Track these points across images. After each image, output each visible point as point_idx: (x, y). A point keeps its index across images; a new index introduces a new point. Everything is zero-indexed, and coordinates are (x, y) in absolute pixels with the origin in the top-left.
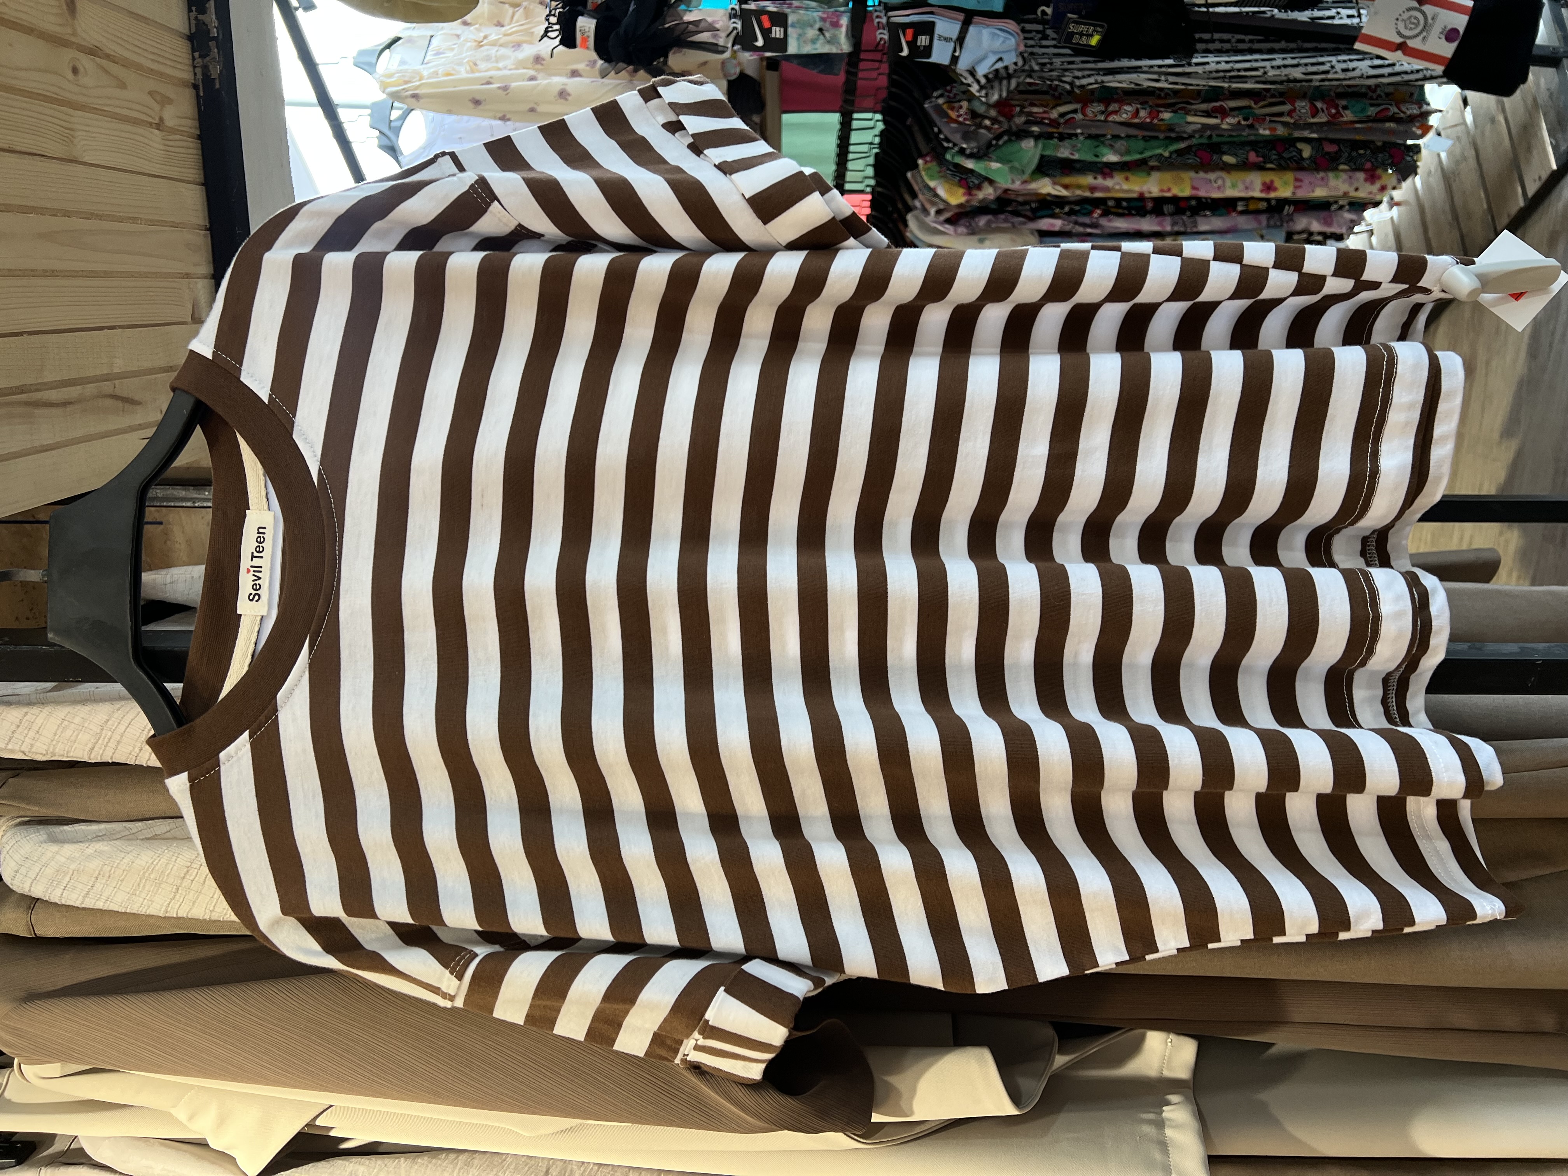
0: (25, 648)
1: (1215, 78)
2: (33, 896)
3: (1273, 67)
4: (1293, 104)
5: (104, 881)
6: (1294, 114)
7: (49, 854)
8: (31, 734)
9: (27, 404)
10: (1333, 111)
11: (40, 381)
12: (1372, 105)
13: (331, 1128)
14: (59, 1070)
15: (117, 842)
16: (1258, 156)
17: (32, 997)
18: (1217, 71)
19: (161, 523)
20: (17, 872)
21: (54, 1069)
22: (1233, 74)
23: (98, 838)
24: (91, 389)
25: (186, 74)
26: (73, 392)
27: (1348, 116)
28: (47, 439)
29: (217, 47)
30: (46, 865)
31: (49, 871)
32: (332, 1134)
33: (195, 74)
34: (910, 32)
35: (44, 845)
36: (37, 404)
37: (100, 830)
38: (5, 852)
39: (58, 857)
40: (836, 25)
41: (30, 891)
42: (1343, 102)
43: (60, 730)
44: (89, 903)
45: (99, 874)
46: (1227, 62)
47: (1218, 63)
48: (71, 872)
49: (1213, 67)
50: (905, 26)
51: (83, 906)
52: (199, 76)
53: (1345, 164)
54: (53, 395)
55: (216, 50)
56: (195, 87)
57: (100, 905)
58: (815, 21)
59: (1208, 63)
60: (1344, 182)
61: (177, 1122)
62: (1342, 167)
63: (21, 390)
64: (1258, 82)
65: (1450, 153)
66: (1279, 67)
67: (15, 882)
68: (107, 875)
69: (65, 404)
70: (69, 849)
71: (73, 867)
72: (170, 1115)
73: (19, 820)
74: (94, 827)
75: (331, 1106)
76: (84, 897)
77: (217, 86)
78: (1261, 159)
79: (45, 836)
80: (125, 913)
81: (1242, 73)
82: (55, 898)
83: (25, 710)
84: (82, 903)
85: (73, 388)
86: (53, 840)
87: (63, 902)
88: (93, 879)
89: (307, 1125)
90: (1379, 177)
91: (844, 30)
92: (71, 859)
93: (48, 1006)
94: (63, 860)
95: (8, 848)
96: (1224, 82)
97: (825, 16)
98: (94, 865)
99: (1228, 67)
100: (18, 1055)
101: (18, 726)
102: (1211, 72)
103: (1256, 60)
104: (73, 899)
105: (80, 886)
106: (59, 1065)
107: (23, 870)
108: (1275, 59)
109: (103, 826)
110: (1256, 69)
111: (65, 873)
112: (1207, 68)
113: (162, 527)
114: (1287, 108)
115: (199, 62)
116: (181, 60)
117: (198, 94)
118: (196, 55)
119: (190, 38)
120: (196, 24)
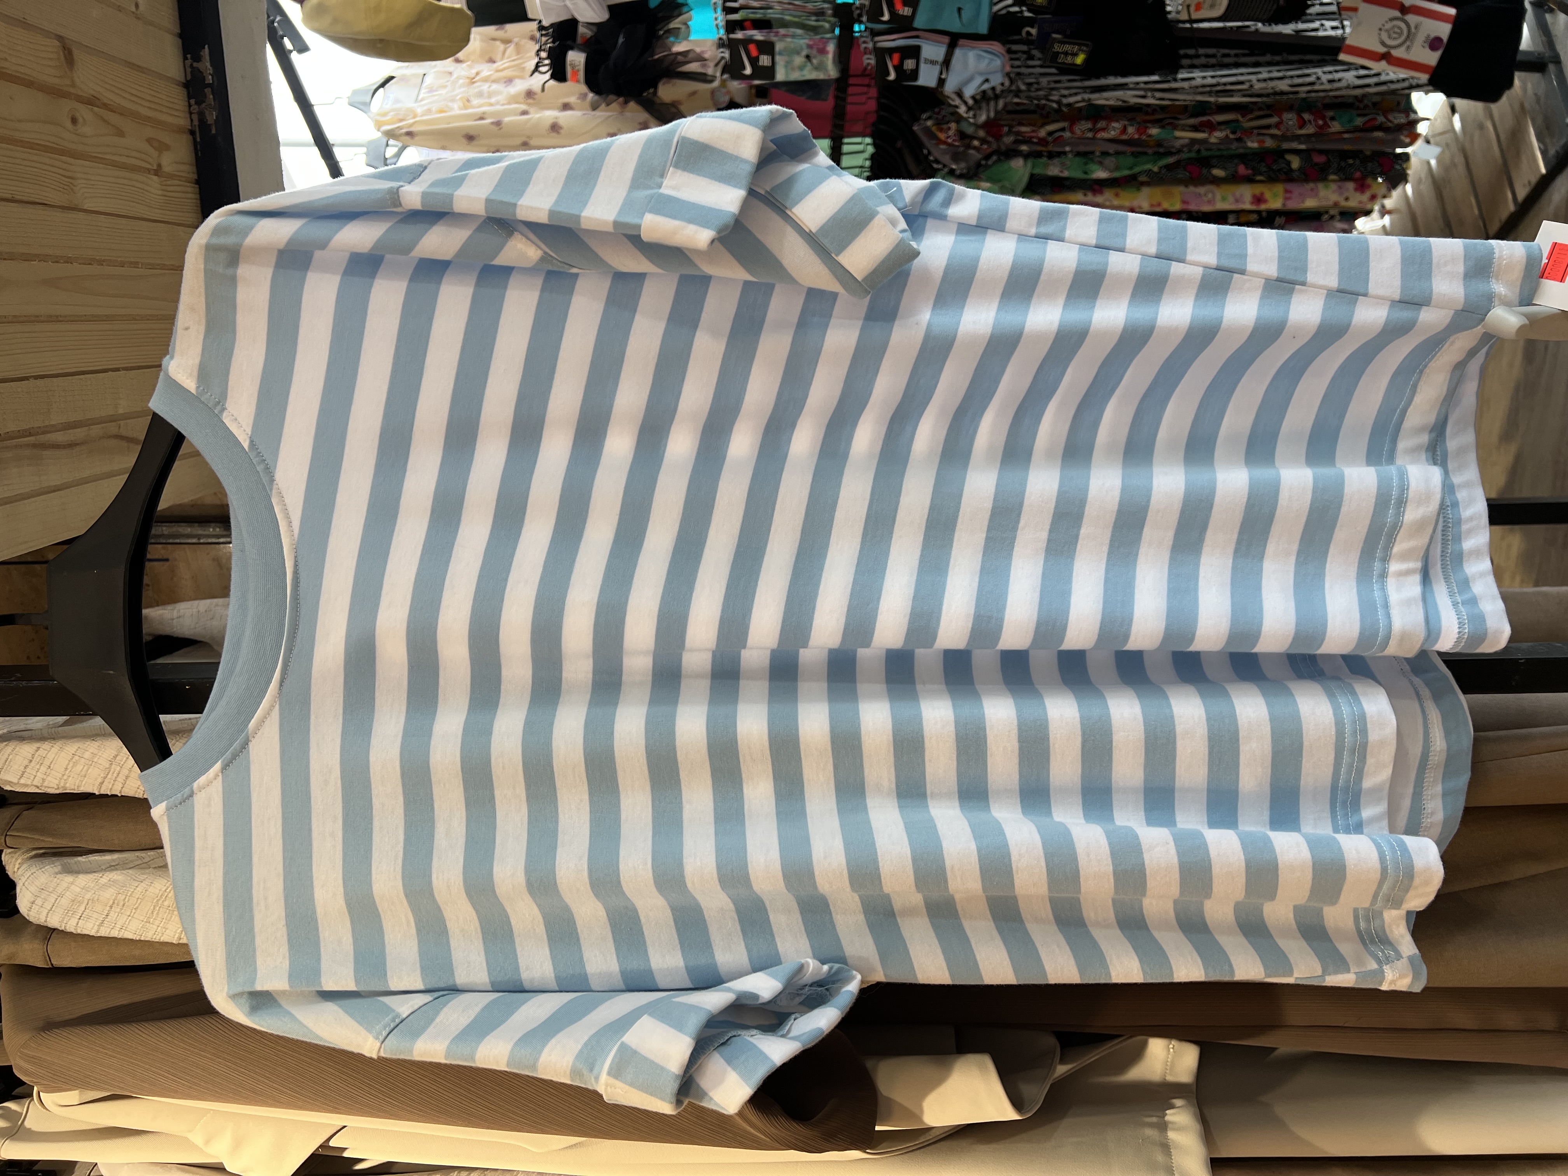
0: (36, 683)
1: (1202, 93)
2: (50, 926)
3: (1259, 81)
4: (1280, 117)
5: (118, 910)
6: (1282, 127)
7: (64, 885)
8: (43, 769)
9: (35, 446)
10: (1321, 122)
11: (47, 423)
12: (1359, 115)
13: (345, 1149)
14: (78, 1097)
15: (130, 871)
16: (1247, 168)
17: (50, 1026)
18: (1203, 86)
19: (167, 560)
20: (33, 903)
21: (73, 1096)
22: (1219, 88)
23: (112, 867)
24: (96, 430)
25: (182, 121)
26: (78, 434)
27: (1336, 127)
28: (54, 479)
29: (213, 94)
30: (61, 896)
31: (64, 902)
32: (346, 1154)
33: (192, 120)
34: (896, 57)
35: (58, 876)
36: (43, 446)
37: (113, 860)
38: (21, 884)
39: (73, 887)
40: (823, 51)
41: (46, 921)
42: (1330, 114)
43: (71, 764)
44: (104, 932)
45: (114, 903)
46: (1213, 77)
47: (1204, 78)
48: (86, 902)
49: (1199, 82)
50: (891, 51)
51: (99, 935)
52: (196, 123)
53: (1335, 174)
54: (59, 437)
55: (211, 96)
56: (192, 133)
57: (115, 933)
58: (802, 49)
59: (1194, 78)
60: (1334, 192)
61: (194, 1147)
62: (1332, 177)
63: (29, 433)
64: (1244, 96)
65: (1439, 160)
66: (1265, 80)
67: (31, 913)
68: (121, 903)
69: (71, 445)
70: (83, 880)
71: (88, 896)
72: (186, 1140)
73: (34, 853)
74: (108, 857)
75: (345, 1127)
76: (99, 926)
77: (214, 132)
78: (1250, 172)
79: (59, 867)
80: (140, 941)
81: (1229, 87)
82: (71, 927)
83: (38, 745)
84: (98, 931)
85: (79, 430)
86: (68, 870)
87: (79, 932)
88: (108, 908)
89: (321, 1146)
90: (1369, 187)
91: (830, 56)
92: (85, 889)
93: (65, 1034)
94: (78, 890)
95: (23, 879)
96: (1211, 96)
97: (811, 43)
98: (109, 894)
99: (1214, 81)
100: (37, 1083)
101: (31, 761)
102: (1197, 87)
103: (1242, 74)
104: (89, 928)
105: (95, 915)
106: (77, 1092)
107: (39, 902)
108: (1260, 73)
109: (116, 856)
110: (1242, 83)
111: (81, 903)
112: (1194, 83)
113: (167, 564)
114: (1274, 120)
115: (195, 108)
116: (177, 107)
117: (195, 140)
118: (193, 101)
119: (187, 85)
120: (191, 72)
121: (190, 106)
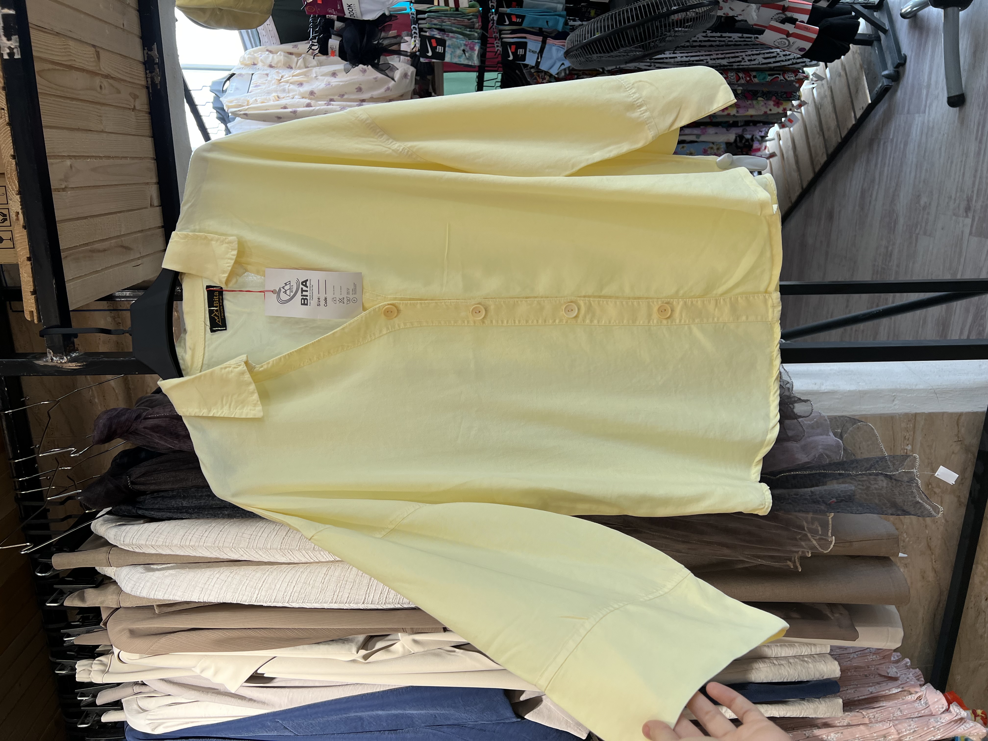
10: (748, 79)
12: (770, 75)
25: (143, 83)
27: (756, 80)
29: (159, 68)
33: (147, 81)
34: (513, 47)
40: (472, 49)
42: (754, 74)
50: (511, 44)
52: (150, 82)
53: (761, 97)
55: (158, 70)
56: (147, 88)
58: (461, 46)
62: (759, 99)
77: (159, 87)
90: (782, 104)
91: (476, 52)
97: (467, 43)
115: (149, 75)
116: (141, 75)
117: (149, 91)
118: (148, 71)
119: (145, 63)
120: (147, 57)
121: (146, 74)
